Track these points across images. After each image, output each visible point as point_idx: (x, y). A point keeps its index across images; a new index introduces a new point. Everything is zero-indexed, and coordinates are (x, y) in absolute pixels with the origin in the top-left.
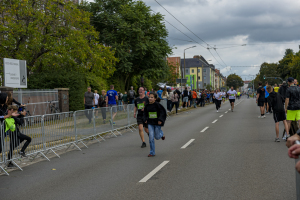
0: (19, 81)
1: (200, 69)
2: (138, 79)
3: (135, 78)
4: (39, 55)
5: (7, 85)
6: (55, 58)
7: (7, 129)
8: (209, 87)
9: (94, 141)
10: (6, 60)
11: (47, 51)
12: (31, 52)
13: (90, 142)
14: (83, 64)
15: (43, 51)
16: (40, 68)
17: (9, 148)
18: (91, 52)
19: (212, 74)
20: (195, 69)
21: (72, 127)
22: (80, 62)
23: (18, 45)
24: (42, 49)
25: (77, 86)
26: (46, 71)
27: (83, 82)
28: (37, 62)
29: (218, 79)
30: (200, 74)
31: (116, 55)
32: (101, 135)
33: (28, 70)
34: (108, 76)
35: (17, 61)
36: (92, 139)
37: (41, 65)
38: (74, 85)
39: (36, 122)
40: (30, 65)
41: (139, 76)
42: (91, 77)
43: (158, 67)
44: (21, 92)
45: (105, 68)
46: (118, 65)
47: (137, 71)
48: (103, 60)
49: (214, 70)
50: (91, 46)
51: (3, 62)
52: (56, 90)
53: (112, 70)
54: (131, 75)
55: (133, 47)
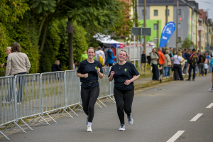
1: (171, 8)
8: (187, 44)
19: (193, 20)
20: (162, 9)
29: (204, 28)
30: (171, 19)
43: (102, 5)
49: (196, 11)
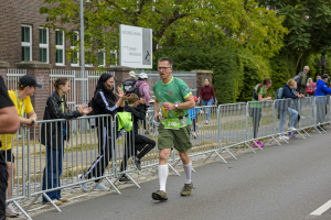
0: (141, 59)
2: (316, 60)
3: (312, 58)
4: (172, 21)
5: (123, 64)
6: (194, 26)
7: (120, 127)
9: (246, 150)
10: (123, 27)
11: (182, 16)
12: (160, 17)
13: (240, 151)
14: (234, 35)
15: (177, 15)
16: (172, 41)
17: (122, 155)
18: (247, 18)
21: (214, 128)
22: (230, 32)
23: (141, 5)
24: (176, 12)
25: (226, 68)
26: (179, 45)
27: (233, 62)
28: (168, 32)
31: (285, 24)
33: (155, 43)
34: (272, 55)
35: (139, 30)
36: (244, 146)
37: (174, 35)
38: (220, 66)
40: (157, 35)
41: (319, 56)
42: (245, 55)
45: (267, 42)
46: (287, 38)
47: (316, 48)
48: (264, 31)
50: (247, 10)
51: (118, 31)
52: (193, 73)
53: (278, 46)
54: (307, 53)
55: (312, 12)
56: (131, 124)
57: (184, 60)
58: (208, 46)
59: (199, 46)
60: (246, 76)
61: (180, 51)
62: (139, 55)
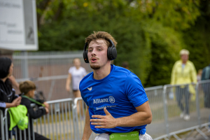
0: (22, 37)
7: (13, 125)
25: (129, 45)
26: (70, 18)
27: (138, 37)
32: (179, 135)
33: (39, 17)
34: (186, 26)
37: (62, 6)
39: (63, 111)
44: (26, 57)
45: (179, 10)
56: (26, 120)
57: (77, 37)
58: (106, 19)
59: (94, 20)
60: (153, 53)
61: (71, 26)
62: (19, 32)
